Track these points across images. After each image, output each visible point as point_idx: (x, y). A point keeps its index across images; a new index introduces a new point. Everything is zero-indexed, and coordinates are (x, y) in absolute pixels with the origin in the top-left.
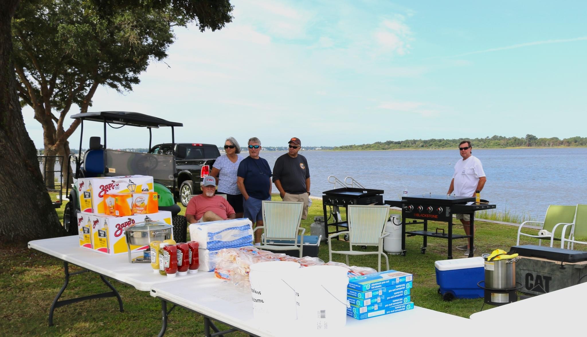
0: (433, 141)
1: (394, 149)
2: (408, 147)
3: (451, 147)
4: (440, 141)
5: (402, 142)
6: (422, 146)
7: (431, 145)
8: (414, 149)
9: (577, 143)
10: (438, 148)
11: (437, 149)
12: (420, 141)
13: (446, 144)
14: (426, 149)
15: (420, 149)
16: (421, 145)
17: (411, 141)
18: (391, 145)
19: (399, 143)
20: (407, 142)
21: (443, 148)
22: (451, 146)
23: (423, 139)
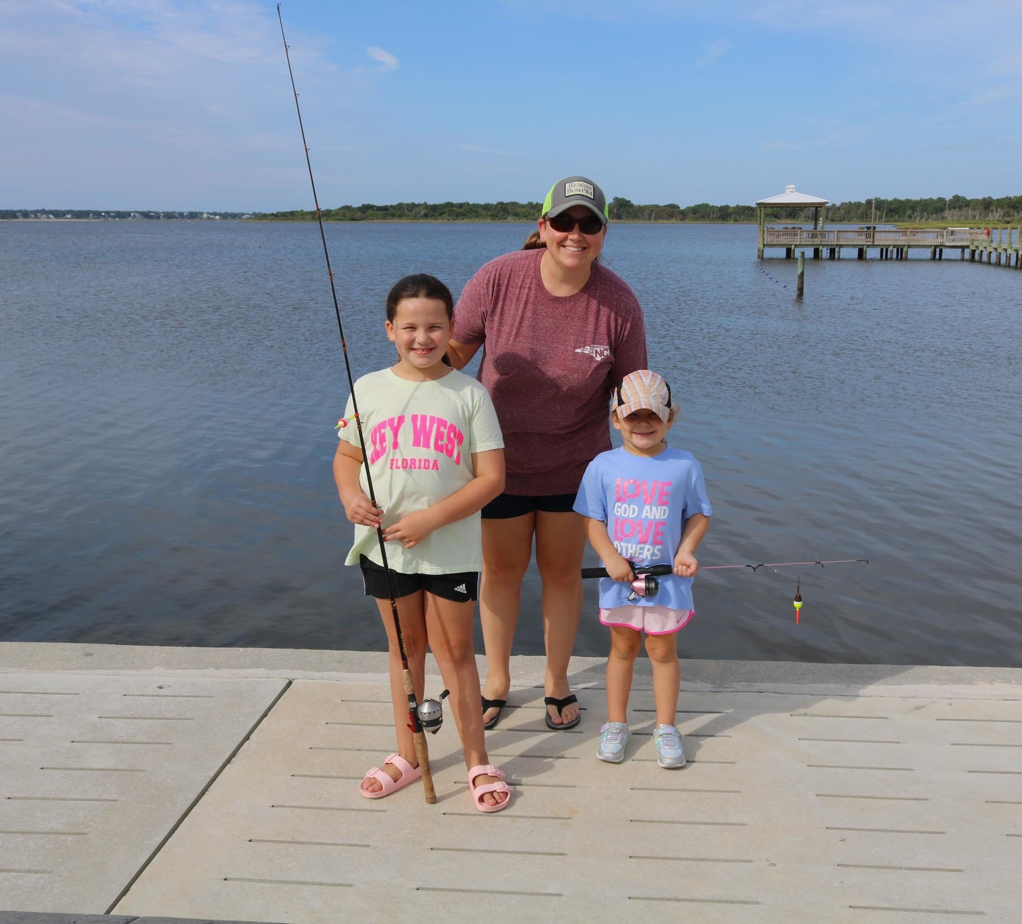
0: (449, 205)
1: (372, 220)
2: (400, 216)
3: (477, 219)
4: (461, 206)
5: (391, 206)
6: (426, 216)
7: (441, 214)
8: (408, 221)
9: (696, 216)
10: (454, 220)
11: (451, 221)
12: (426, 206)
13: (469, 212)
14: (433, 221)
15: (421, 221)
16: (423, 213)
17: (407, 205)
18: (370, 212)
19: (385, 209)
20: (400, 206)
21: (463, 219)
22: (477, 216)
23: (431, 202)
